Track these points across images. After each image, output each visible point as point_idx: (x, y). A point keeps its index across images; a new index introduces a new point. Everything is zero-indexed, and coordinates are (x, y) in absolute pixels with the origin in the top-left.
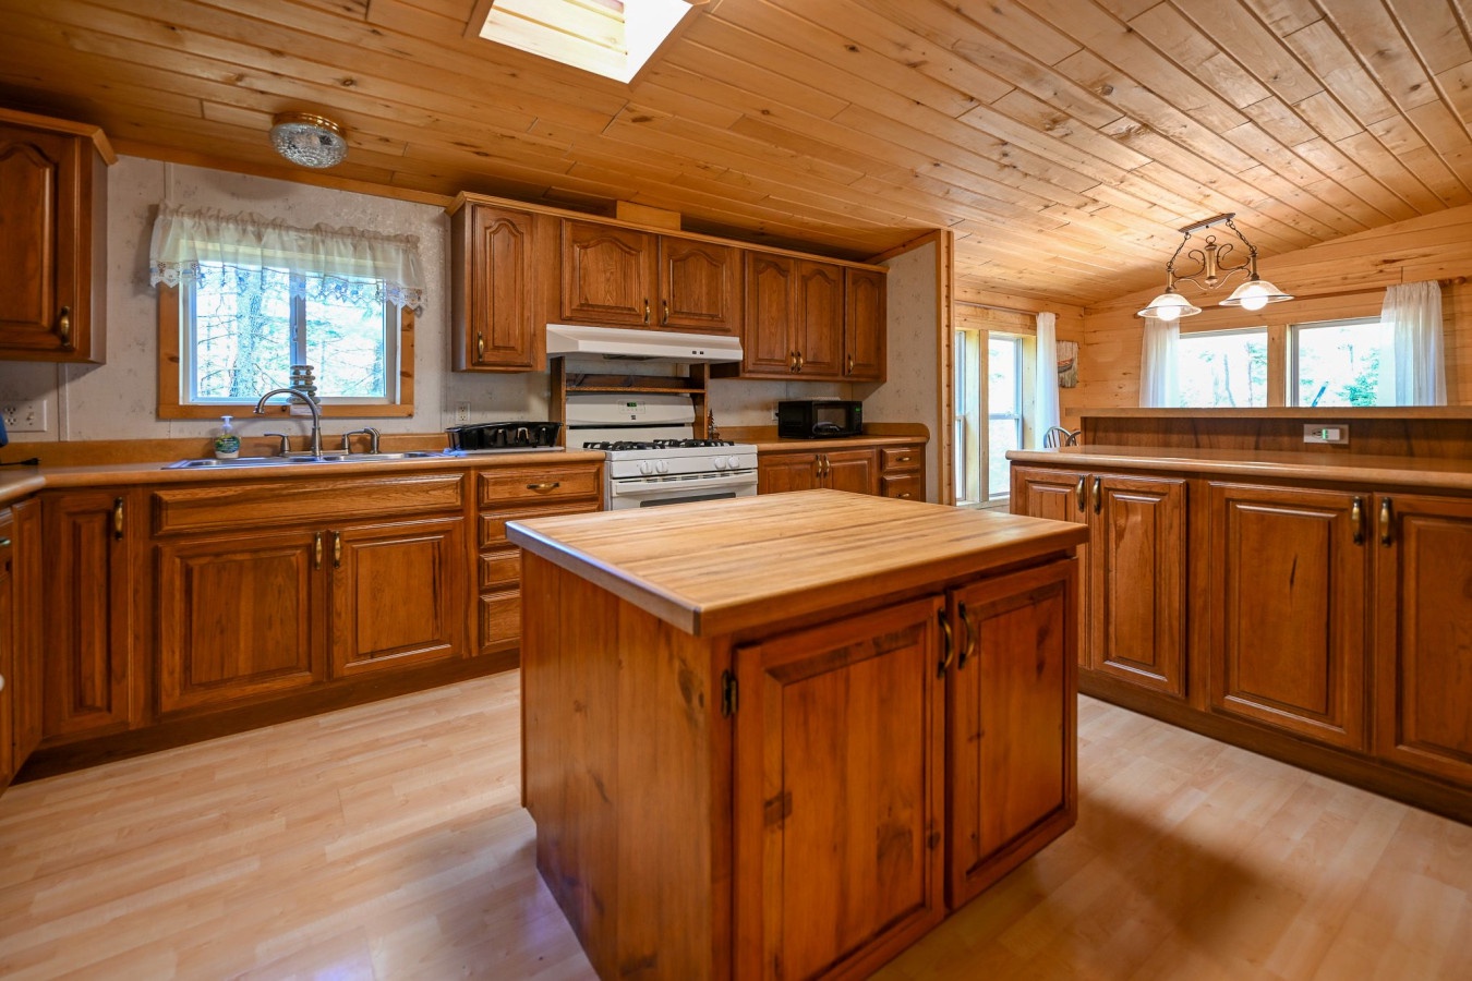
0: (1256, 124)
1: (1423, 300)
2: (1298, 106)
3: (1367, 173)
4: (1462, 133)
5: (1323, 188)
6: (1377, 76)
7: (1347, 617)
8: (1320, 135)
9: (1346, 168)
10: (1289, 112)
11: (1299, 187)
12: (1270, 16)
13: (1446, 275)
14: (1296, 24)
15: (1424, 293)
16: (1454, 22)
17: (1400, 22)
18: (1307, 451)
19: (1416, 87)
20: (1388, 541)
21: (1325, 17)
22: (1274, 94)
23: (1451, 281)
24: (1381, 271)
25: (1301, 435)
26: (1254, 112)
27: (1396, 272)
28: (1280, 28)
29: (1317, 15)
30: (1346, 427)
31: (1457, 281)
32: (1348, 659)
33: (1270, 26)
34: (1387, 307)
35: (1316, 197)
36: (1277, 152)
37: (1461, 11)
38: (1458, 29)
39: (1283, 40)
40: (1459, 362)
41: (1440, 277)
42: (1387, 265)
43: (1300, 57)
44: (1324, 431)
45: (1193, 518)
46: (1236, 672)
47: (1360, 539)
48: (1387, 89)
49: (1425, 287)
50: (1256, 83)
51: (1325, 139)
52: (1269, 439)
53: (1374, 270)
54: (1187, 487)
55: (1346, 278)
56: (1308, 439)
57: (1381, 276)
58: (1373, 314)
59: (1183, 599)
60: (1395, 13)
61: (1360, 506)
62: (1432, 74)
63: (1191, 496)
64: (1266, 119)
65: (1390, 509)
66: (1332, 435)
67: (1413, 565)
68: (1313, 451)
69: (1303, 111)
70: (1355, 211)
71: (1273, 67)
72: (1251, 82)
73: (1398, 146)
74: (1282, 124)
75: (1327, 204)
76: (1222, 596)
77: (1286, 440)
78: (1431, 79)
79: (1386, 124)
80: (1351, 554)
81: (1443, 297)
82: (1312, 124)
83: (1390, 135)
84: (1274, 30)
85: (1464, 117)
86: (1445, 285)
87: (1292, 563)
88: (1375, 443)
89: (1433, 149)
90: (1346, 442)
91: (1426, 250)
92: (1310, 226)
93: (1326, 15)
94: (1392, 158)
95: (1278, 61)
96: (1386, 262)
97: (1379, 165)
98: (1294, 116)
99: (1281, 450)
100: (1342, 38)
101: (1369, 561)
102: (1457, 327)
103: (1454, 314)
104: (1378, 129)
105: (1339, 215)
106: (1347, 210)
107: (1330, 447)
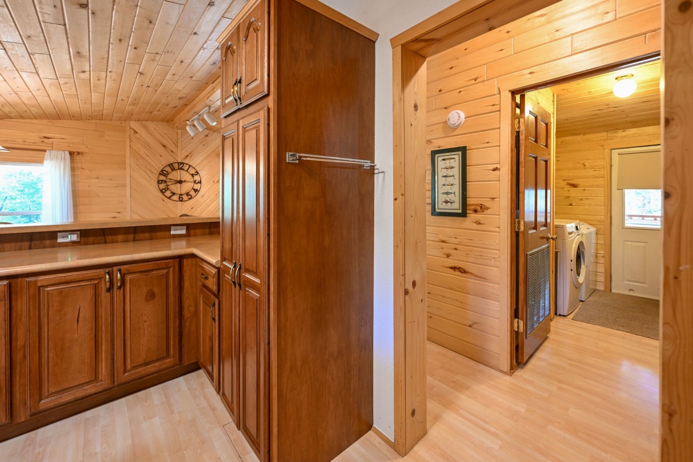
0: (6, 52)
1: (63, 159)
2: (33, 55)
3: (49, 96)
4: (90, 95)
5: (25, 96)
6: (73, 60)
7: (104, 328)
8: (37, 73)
9: (41, 91)
10: (27, 55)
11: (14, 91)
12: (41, 8)
13: (72, 150)
14: (51, 20)
15: (63, 156)
16: (106, 56)
17: (91, 45)
18: (59, 247)
19: (84, 72)
20: (119, 288)
21: (65, 25)
22: (24, 44)
23: (74, 153)
24: (43, 142)
25: (56, 238)
26: (8, 46)
27: (50, 144)
28: (43, 17)
29: (62, 22)
30: (79, 233)
31: (76, 153)
32: (104, 347)
33: (39, 13)
34: (47, 160)
35: (20, 98)
36: (12, 70)
37: (110, 54)
38: (106, 59)
39: (42, 23)
40: (77, 189)
41: (70, 150)
42: (46, 139)
43: (45, 34)
44: (69, 236)
45: (14, 304)
46: (46, 384)
47: (109, 290)
48: (74, 67)
49: (63, 153)
50: (17, 33)
51: (38, 75)
52: (38, 243)
53: (39, 140)
54: (10, 285)
55: (25, 141)
56: (60, 240)
57: (43, 144)
58: (40, 161)
59: (8, 359)
60: (91, 41)
61: (109, 275)
62: (91, 70)
63: (13, 290)
64: (13, 53)
65: (120, 273)
66: (74, 237)
67: (128, 294)
68: (62, 246)
69: (35, 58)
70: (34, 110)
71: (31, 32)
72: (15, 32)
73: (67, 91)
74: (21, 59)
75: (24, 103)
76: (37, 344)
77: (48, 242)
78: (90, 71)
79: (66, 80)
80: (104, 297)
81: (71, 159)
82: (36, 66)
83: (66, 85)
84: (40, 16)
85: (93, 90)
86: (71, 154)
87: (78, 311)
88: (91, 239)
89: (78, 97)
90: (79, 240)
91: (63, 136)
92: (9, 110)
93: (65, 24)
94: (62, 94)
95: (34, 31)
96: (45, 137)
97: (55, 95)
98: (29, 58)
99: (44, 248)
100: (67, 38)
101: (112, 298)
102: (76, 173)
103: (74, 167)
104: (62, 81)
105: (27, 110)
106: (32, 109)
107: (71, 244)
